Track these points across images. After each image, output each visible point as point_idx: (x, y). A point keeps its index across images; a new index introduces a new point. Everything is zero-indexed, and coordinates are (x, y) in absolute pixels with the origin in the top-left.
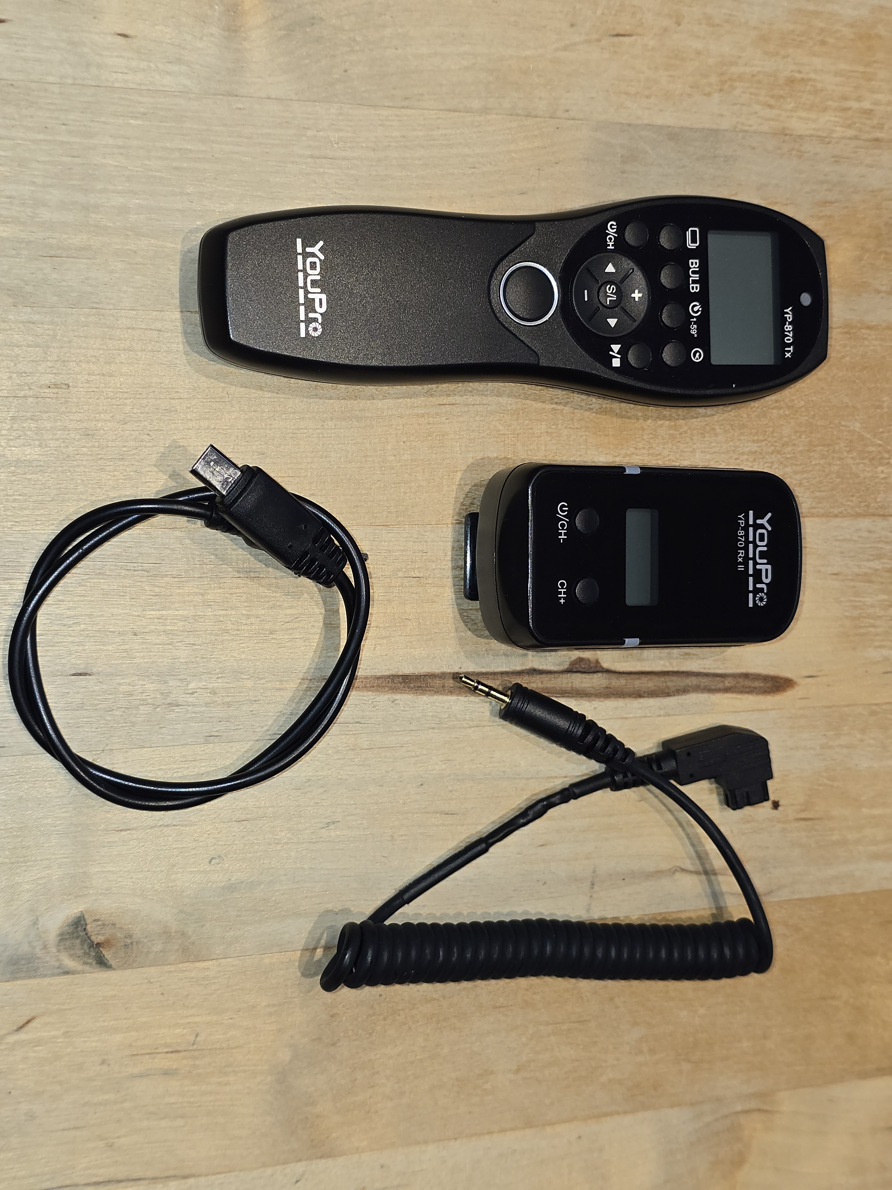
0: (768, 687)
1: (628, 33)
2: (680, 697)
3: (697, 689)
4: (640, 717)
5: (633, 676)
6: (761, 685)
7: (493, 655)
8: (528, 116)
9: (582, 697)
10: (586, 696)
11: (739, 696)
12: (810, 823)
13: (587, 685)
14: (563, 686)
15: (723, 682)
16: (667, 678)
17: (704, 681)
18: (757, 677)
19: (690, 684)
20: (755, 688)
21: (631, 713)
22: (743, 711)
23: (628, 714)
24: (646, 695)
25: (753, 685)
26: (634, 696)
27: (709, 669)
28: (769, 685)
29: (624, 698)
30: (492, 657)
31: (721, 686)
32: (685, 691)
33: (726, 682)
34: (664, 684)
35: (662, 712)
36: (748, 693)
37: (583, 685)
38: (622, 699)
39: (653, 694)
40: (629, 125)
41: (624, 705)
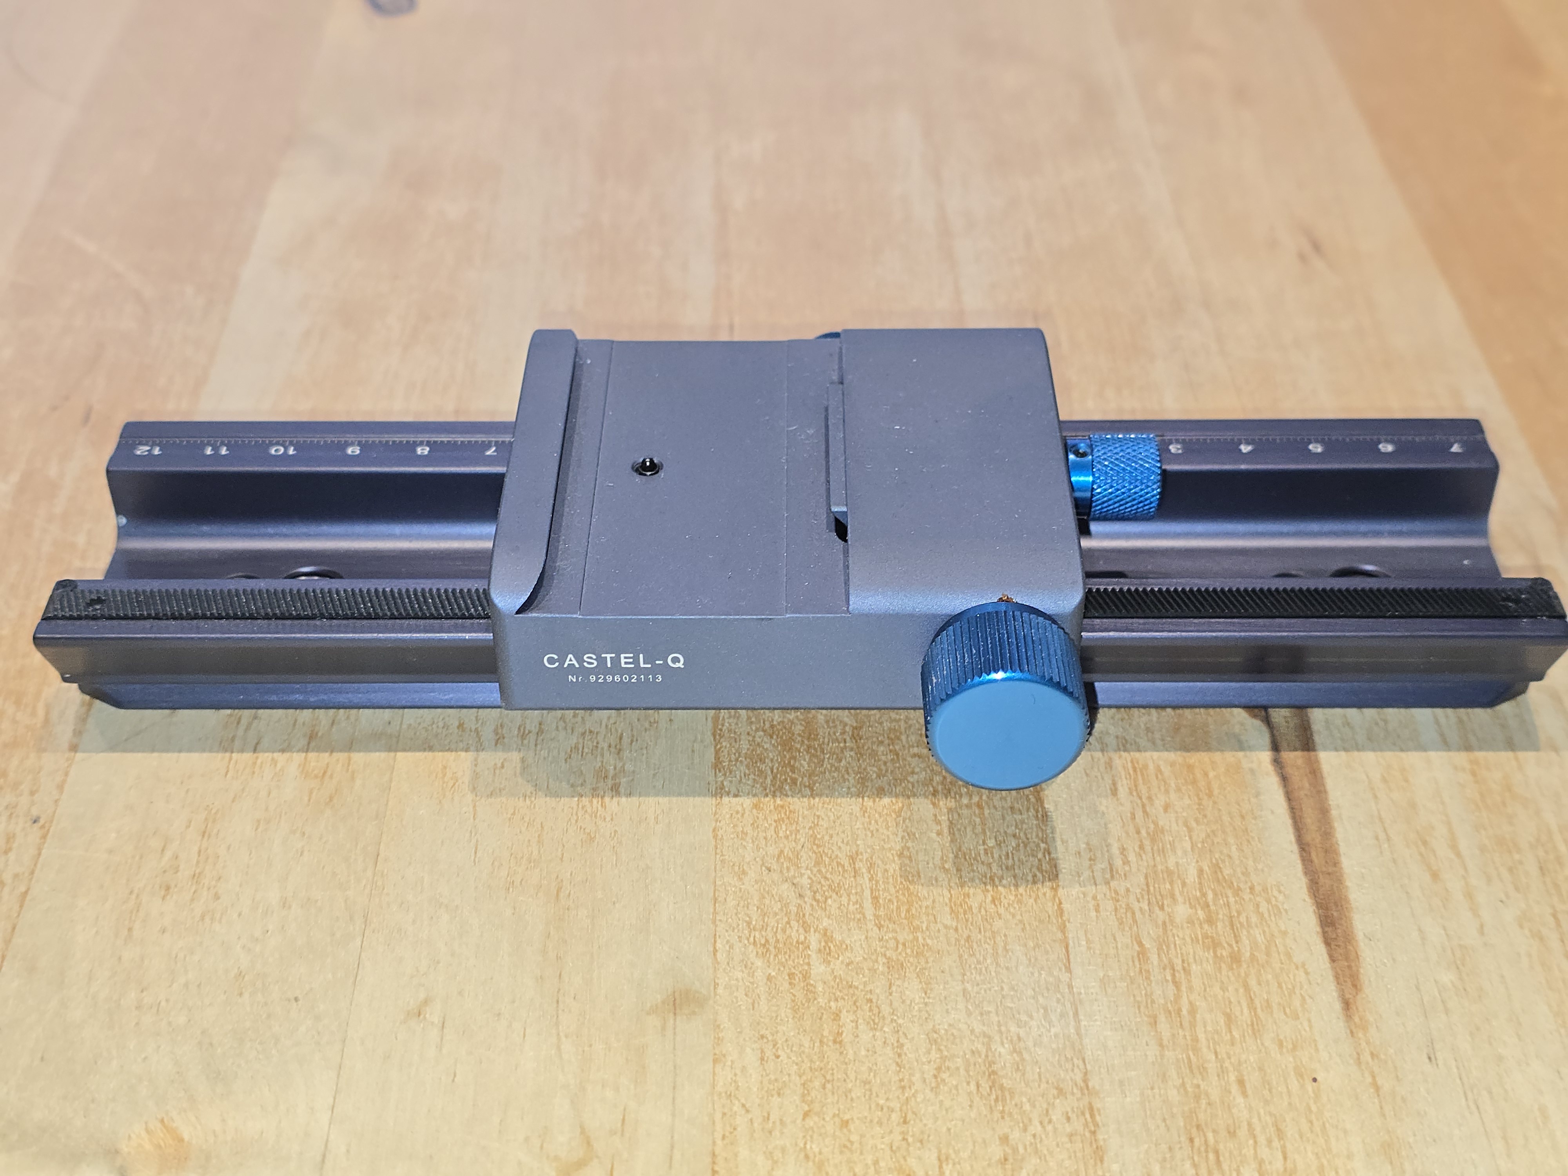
7: (1262, 810)
30: (1265, 812)
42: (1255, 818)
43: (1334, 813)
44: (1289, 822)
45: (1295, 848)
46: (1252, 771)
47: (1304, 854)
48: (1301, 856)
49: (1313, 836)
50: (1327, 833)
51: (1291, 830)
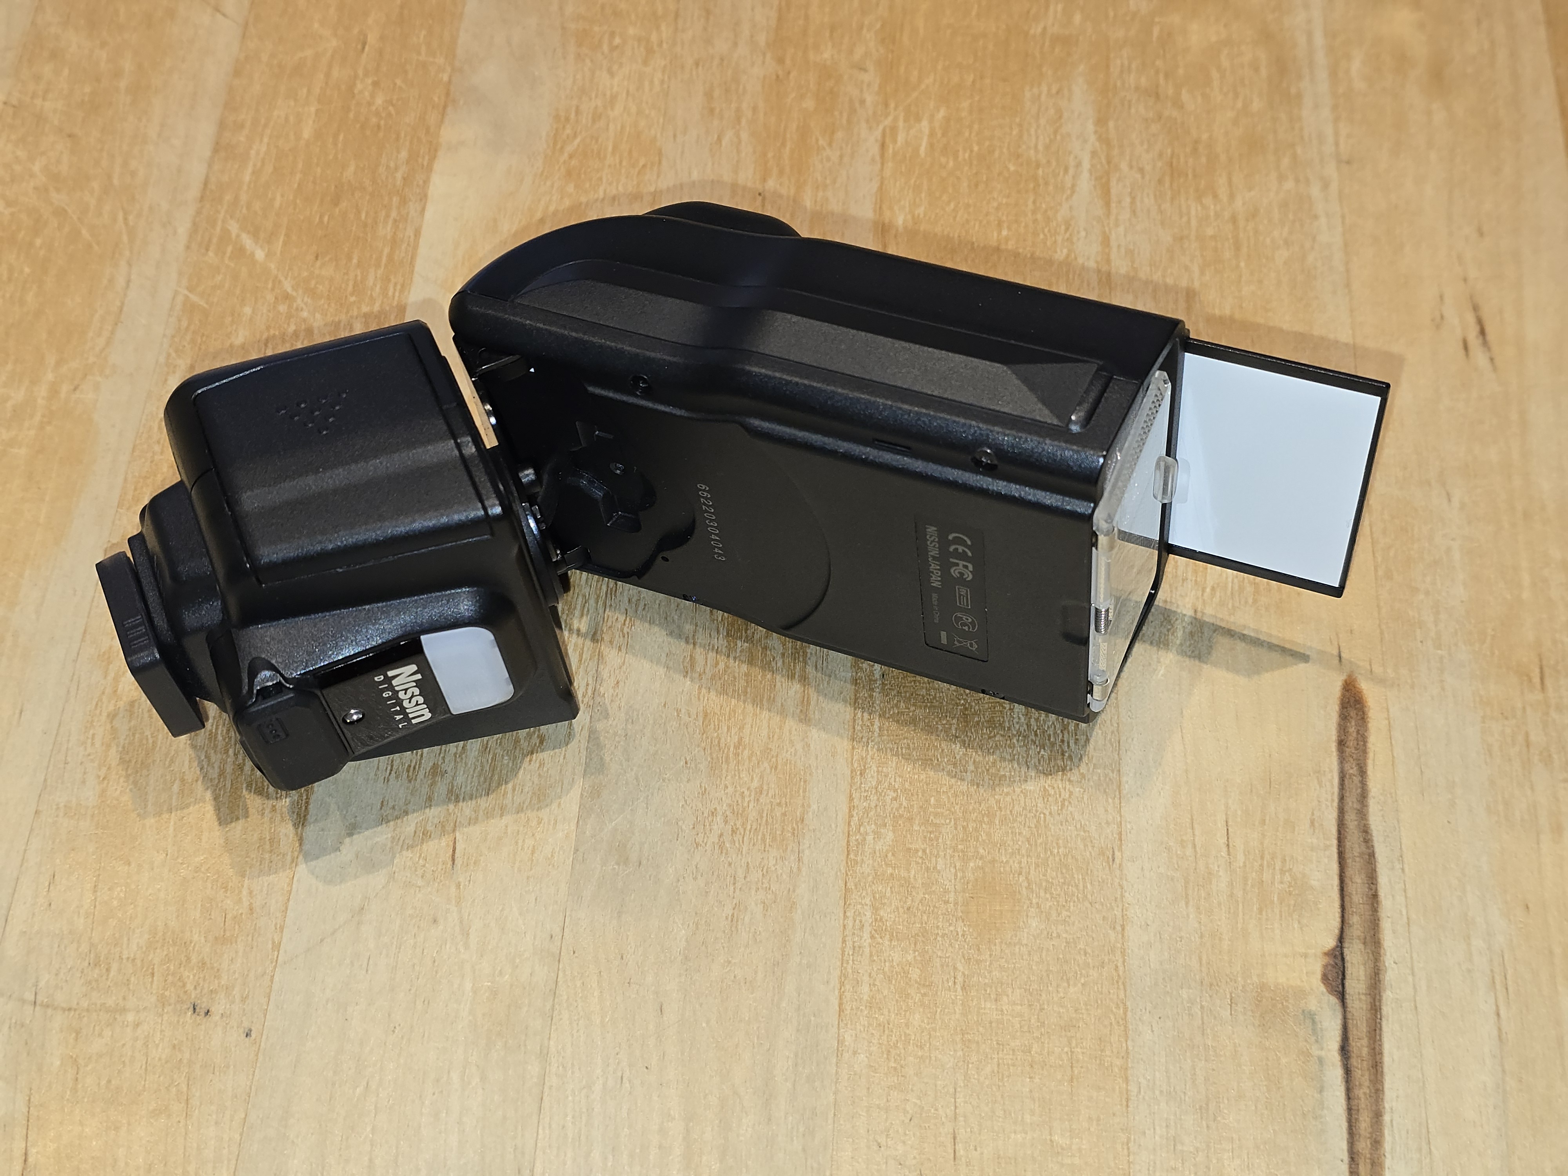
0: (1357, 714)
1: (451, 844)
2: (1375, 839)
3: (1362, 814)
4: (1406, 897)
5: (1347, 904)
6: (1353, 723)
7: (1322, 1109)
8: (555, 993)
9: (1379, 981)
10: (1378, 974)
11: (1371, 755)
12: (1547, 671)
13: (1362, 973)
14: (1364, 1008)
15: (1351, 775)
16: (1348, 855)
17: (1351, 802)
18: (1342, 729)
19: (1356, 823)
20: (1358, 732)
21: (1401, 911)
22: (1392, 751)
23: (1402, 914)
24: (1373, 887)
25: (1355, 735)
26: (1375, 905)
27: (1333, 793)
28: (1353, 713)
29: (1379, 920)
30: (1325, 1111)
31: (1356, 779)
32: (1366, 831)
33: (1351, 771)
34: (1357, 859)
35: (1398, 866)
36: (1365, 742)
37: (1363, 978)
38: (1381, 923)
39: (1372, 878)
40: (576, 850)
41: (1390, 920)
42: (1315, 1118)
43: (1387, 1118)
44: (1345, 1125)
45: (1345, 1156)
46: (1321, 1060)
47: (1353, 1166)
48: (1350, 1167)
49: (1363, 1146)
50: (1377, 1143)
51: (1345, 1135)
